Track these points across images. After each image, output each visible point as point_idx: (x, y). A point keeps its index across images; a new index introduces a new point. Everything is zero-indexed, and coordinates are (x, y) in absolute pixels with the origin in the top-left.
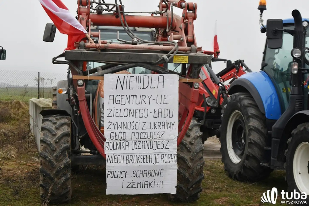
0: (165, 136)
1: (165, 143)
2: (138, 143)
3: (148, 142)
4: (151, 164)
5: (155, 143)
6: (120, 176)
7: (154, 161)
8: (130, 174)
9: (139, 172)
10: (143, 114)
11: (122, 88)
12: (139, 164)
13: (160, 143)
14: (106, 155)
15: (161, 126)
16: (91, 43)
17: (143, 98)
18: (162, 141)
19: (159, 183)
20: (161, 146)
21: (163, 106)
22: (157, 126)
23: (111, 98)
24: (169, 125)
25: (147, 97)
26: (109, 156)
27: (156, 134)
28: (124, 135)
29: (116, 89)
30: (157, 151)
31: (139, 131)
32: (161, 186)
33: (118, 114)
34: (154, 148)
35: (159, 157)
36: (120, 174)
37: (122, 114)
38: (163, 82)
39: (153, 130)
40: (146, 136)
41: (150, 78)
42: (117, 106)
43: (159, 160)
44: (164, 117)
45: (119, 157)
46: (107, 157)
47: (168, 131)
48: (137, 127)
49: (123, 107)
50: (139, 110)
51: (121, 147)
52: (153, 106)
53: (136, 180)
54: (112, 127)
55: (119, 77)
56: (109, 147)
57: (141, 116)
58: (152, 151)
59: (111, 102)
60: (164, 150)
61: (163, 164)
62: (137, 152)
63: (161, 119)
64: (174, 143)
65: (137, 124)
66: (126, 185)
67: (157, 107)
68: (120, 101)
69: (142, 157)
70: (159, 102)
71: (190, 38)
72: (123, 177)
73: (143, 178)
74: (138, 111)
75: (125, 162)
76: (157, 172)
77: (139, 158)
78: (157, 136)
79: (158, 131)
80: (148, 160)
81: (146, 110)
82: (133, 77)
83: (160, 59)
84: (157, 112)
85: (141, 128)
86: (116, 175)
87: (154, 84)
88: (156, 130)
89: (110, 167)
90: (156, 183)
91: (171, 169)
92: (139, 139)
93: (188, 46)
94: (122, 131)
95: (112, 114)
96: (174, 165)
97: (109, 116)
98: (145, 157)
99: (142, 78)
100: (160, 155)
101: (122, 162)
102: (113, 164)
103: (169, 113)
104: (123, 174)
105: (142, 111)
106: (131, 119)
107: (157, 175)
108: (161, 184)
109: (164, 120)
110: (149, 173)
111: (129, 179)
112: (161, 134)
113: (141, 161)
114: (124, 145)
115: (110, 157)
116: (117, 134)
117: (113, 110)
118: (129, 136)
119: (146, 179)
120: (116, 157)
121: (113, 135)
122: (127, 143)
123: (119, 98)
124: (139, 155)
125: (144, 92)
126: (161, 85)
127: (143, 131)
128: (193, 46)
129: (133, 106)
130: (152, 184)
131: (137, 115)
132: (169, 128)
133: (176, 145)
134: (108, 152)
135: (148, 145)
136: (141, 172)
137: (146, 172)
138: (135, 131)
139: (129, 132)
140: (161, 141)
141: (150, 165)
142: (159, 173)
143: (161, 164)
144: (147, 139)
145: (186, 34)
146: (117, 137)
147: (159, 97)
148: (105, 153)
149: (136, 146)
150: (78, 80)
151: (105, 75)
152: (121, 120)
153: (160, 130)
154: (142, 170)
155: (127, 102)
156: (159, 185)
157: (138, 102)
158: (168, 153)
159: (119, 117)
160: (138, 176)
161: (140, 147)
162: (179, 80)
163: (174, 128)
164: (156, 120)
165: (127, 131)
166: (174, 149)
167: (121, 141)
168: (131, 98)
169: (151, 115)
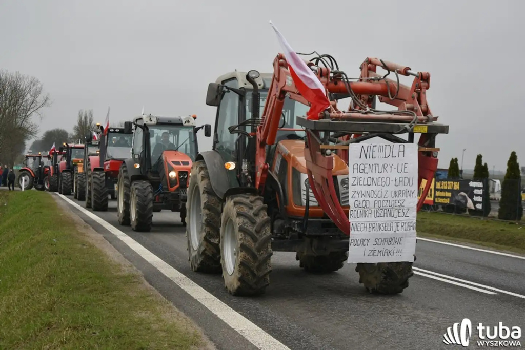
0: (406, 204)
1: (405, 211)
2: (380, 211)
3: (389, 210)
4: (392, 232)
5: (396, 211)
7: (394, 229)
8: (372, 242)
9: (380, 240)
10: (385, 183)
11: (366, 157)
12: (381, 232)
13: (400, 211)
14: (350, 223)
15: (401, 195)
16: (334, 113)
17: (385, 167)
20: (401, 214)
21: (403, 175)
22: (397, 194)
23: (356, 167)
24: (409, 193)
25: (388, 166)
27: (397, 202)
28: (368, 203)
29: (360, 158)
30: (398, 219)
31: (381, 199)
32: (400, 254)
33: (362, 183)
34: (395, 216)
35: (400, 225)
36: (363, 241)
37: (365, 183)
38: (404, 151)
39: (394, 199)
40: (388, 205)
41: (392, 147)
42: (360, 175)
43: (399, 228)
44: (405, 185)
45: (363, 225)
46: (351, 224)
47: (408, 199)
48: (380, 196)
49: (366, 176)
50: (381, 179)
51: (364, 215)
52: (394, 175)
53: (377, 248)
54: (356, 195)
55: (362, 146)
56: (353, 215)
57: (383, 184)
58: (393, 219)
59: (356, 170)
60: (404, 218)
61: (403, 231)
62: (380, 220)
63: (401, 188)
64: (413, 211)
65: (380, 192)
66: (367, 253)
67: (398, 176)
68: (364, 170)
69: (384, 225)
70: (400, 171)
71: (423, 108)
72: (364, 245)
73: (384, 246)
74: (380, 180)
75: (368, 230)
76: (397, 240)
77: (381, 226)
78: (398, 204)
79: (398, 199)
80: (389, 227)
81: (388, 179)
82: (376, 146)
83: (402, 129)
84: (398, 180)
85: (383, 196)
86: (359, 243)
87: (396, 153)
88: (397, 198)
89: (353, 234)
90: (395, 251)
91: (410, 237)
92: (382, 207)
93: (424, 116)
94: (366, 199)
95: (356, 183)
96: (414, 233)
97: (354, 184)
98: (387, 224)
99: (384, 147)
100: (401, 223)
101: (365, 230)
102: (356, 232)
103: (409, 182)
104: (366, 242)
105: (384, 180)
106: (373, 187)
107: (396, 243)
108: (400, 252)
109: (405, 188)
110: (390, 241)
111: (370, 247)
112: (401, 202)
113: (382, 229)
114: (367, 213)
115: (354, 225)
116: (361, 202)
117: (357, 179)
118: (372, 205)
119: (387, 247)
120: (359, 225)
121: (357, 203)
122: (370, 211)
123: (362, 167)
124: (381, 223)
125: (386, 161)
126: (401, 153)
127: (385, 199)
128: (429, 115)
129: (375, 175)
130: (392, 253)
131: (380, 183)
132: (409, 197)
133: (416, 212)
134: (352, 220)
135: (389, 213)
136: (383, 240)
137: (387, 240)
138: (377, 199)
139: (372, 200)
140: (401, 209)
142: (398, 242)
143: (401, 231)
144: (389, 207)
145: (420, 103)
146: (361, 206)
147: (400, 166)
149: (378, 214)
150: (326, 149)
151: (350, 144)
152: (364, 189)
153: (400, 198)
154: (383, 237)
155: (370, 171)
156: (398, 253)
157: (380, 171)
158: (407, 221)
159: (363, 186)
160: (379, 243)
161: (382, 215)
162: (418, 150)
163: (414, 197)
164: (397, 189)
165: (370, 199)
166: (414, 217)
167: (365, 209)
168: (374, 166)
169: (392, 184)
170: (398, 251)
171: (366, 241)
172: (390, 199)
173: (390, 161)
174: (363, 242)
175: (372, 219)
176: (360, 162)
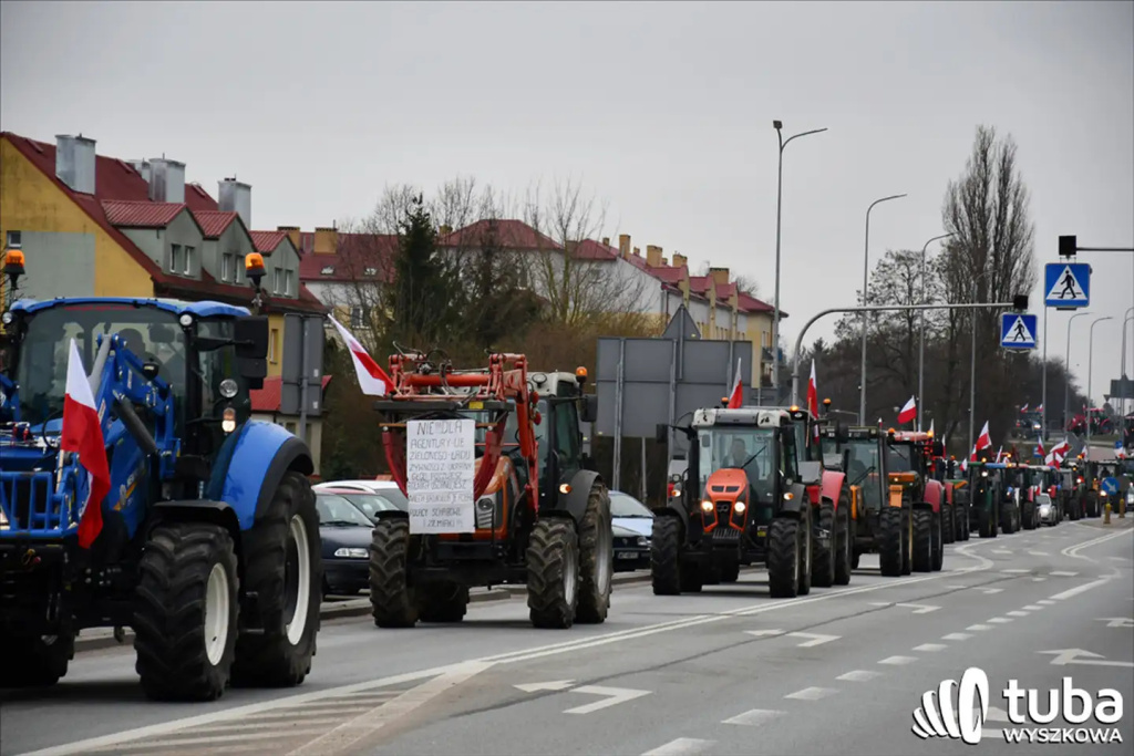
0: (463, 477)
1: (462, 483)
2: (437, 483)
3: (446, 481)
4: (450, 503)
5: (453, 483)
7: (452, 499)
8: (430, 512)
9: (438, 511)
10: (442, 456)
11: (424, 433)
12: (438, 503)
13: (457, 482)
15: (458, 467)
17: (442, 442)
18: (459, 481)
19: (458, 522)
20: (458, 485)
21: (459, 449)
22: (454, 467)
23: (414, 442)
24: (467, 466)
25: (446, 440)
27: (454, 474)
28: (425, 476)
29: (418, 434)
30: (455, 490)
31: (438, 472)
32: (460, 525)
33: (420, 457)
34: (452, 487)
35: (457, 496)
37: (423, 457)
38: (461, 427)
39: (451, 471)
40: (445, 477)
41: (449, 424)
42: (419, 450)
43: (457, 499)
44: (462, 458)
45: (420, 496)
46: (409, 496)
47: (464, 471)
48: (437, 469)
49: (424, 451)
51: (422, 487)
52: (451, 449)
53: (436, 518)
54: (414, 468)
55: (420, 423)
57: (440, 458)
58: (450, 490)
59: (414, 446)
60: (461, 489)
61: (461, 502)
62: (437, 491)
63: (458, 461)
64: (471, 483)
65: (437, 466)
66: (427, 524)
67: (455, 450)
68: (422, 445)
69: (441, 496)
70: (457, 445)
72: (423, 516)
73: (443, 517)
74: (437, 454)
75: (425, 501)
77: (439, 497)
78: (455, 477)
79: (455, 471)
80: (447, 498)
81: (445, 453)
82: (433, 423)
84: (455, 454)
85: (440, 469)
86: (417, 514)
87: (453, 429)
88: (453, 471)
89: (411, 505)
90: (455, 522)
91: (468, 507)
92: (439, 479)
94: (423, 472)
96: (471, 504)
97: (413, 458)
98: (444, 496)
99: (441, 423)
100: (458, 494)
101: (423, 501)
102: (414, 503)
103: (466, 455)
104: (424, 513)
105: (441, 454)
106: (431, 461)
107: (455, 514)
108: (460, 522)
109: (461, 461)
110: (449, 511)
111: (429, 517)
112: (458, 474)
113: (440, 500)
114: (425, 485)
115: (413, 496)
116: (419, 475)
117: (415, 453)
118: (429, 478)
119: (445, 517)
120: (417, 496)
121: (415, 475)
122: (427, 482)
123: (420, 442)
124: (438, 494)
125: (443, 436)
126: (458, 429)
127: (442, 472)
129: (433, 450)
130: (451, 524)
131: (437, 457)
132: (466, 469)
135: (445, 485)
136: (441, 510)
137: (445, 510)
138: (434, 472)
139: (429, 472)
141: (448, 503)
142: (457, 512)
143: (458, 502)
144: (446, 479)
146: (418, 478)
147: (457, 441)
149: (435, 485)
150: (383, 427)
151: (408, 422)
152: (422, 462)
153: (457, 471)
154: (441, 508)
155: (428, 446)
156: (458, 524)
157: (437, 446)
158: (465, 492)
159: (420, 460)
160: (438, 514)
161: (439, 486)
162: (476, 424)
163: (470, 470)
164: (454, 462)
165: (427, 472)
166: (470, 489)
167: (422, 481)
168: (432, 442)
169: (449, 457)
171: (424, 511)
172: (446, 471)
173: (447, 436)
174: (421, 513)
175: (430, 490)
176: (417, 438)
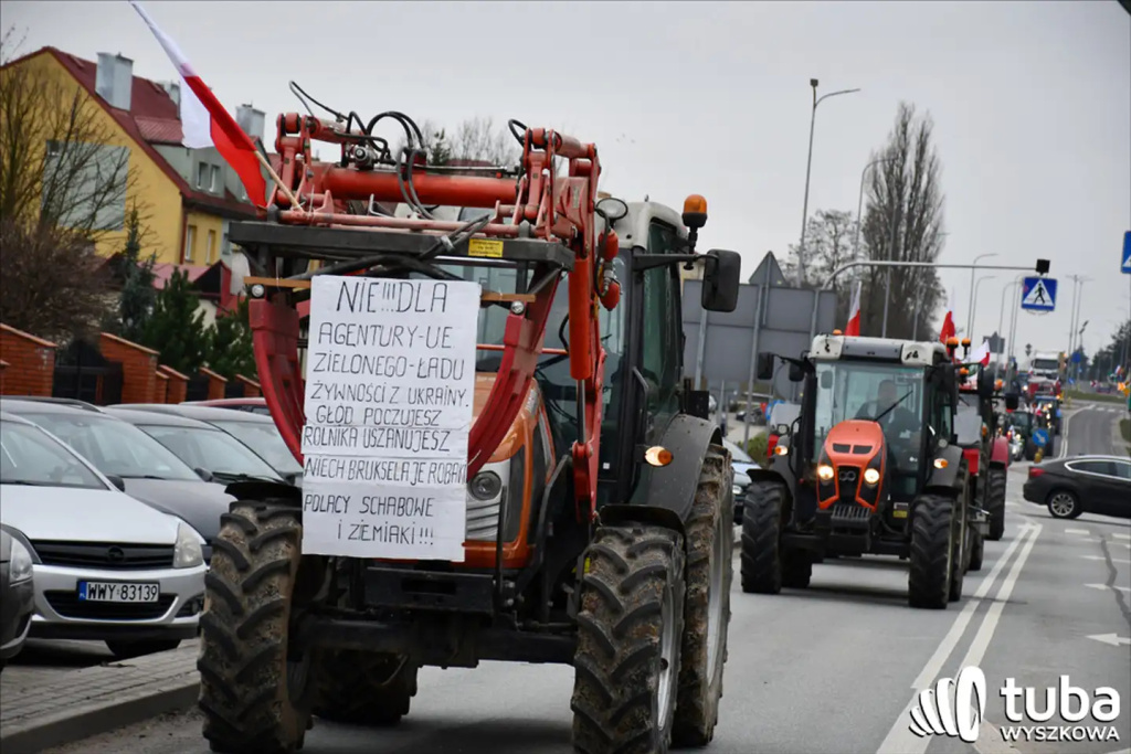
0: (443, 422)
1: (440, 436)
2: (378, 434)
3: (401, 431)
4: (405, 484)
5: (416, 436)
6: (335, 507)
7: (412, 476)
8: (356, 505)
9: (376, 502)
10: (395, 369)
11: (352, 309)
12: (376, 482)
13: (428, 435)
14: (303, 455)
15: (434, 398)
16: (295, 210)
17: (396, 332)
18: (432, 431)
19: (424, 534)
20: (430, 443)
21: (439, 352)
22: (424, 396)
23: (326, 329)
24: (451, 397)
25: (406, 330)
26: (310, 460)
27: (421, 414)
28: (349, 414)
29: (338, 309)
30: (422, 453)
31: (386, 405)
32: (429, 539)
33: (338, 367)
34: (415, 447)
35: (426, 468)
36: (333, 501)
37: (347, 367)
38: (444, 299)
39: (416, 407)
40: (398, 419)
41: (416, 288)
42: (336, 349)
43: (424, 476)
44: (442, 377)
45: (334, 464)
46: (306, 460)
47: (448, 410)
48: (379, 398)
49: (351, 351)
50: (384, 359)
51: (339, 440)
52: (418, 352)
54: (323, 393)
55: (344, 283)
57: (390, 372)
58: (410, 453)
59: (325, 338)
60: (436, 453)
61: (434, 485)
62: (376, 454)
63: (434, 382)
64: (461, 439)
65: (380, 391)
66: (345, 534)
67: (427, 354)
68: (346, 338)
69: (386, 466)
70: (432, 343)
72: (338, 512)
73: (386, 518)
74: (382, 361)
75: (346, 475)
76: (420, 505)
77: (380, 469)
78: (422, 420)
79: (425, 407)
80: (399, 473)
81: (402, 360)
82: (377, 284)
83: (435, 245)
84: (427, 365)
85: (387, 399)
86: (324, 506)
87: (425, 302)
88: (421, 406)
89: (311, 484)
90: (417, 532)
91: (452, 499)
92: (382, 424)
94: (345, 403)
95: (324, 365)
96: (458, 489)
97: (320, 368)
98: (393, 466)
99: (398, 287)
100: (428, 464)
101: (339, 475)
102: (318, 479)
103: (452, 370)
104: (341, 505)
105: (392, 362)
106: (366, 378)
107: (418, 513)
108: (429, 534)
109: (443, 383)
110: (401, 505)
111: (353, 516)
112: (432, 415)
113: (382, 475)
114: (347, 435)
115: (313, 462)
116: (333, 410)
117: (328, 356)
118: (358, 418)
119: (392, 519)
120: (326, 463)
121: (324, 412)
122: (354, 431)
123: (342, 330)
124: (376, 460)
125: (400, 319)
126: (438, 304)
127: (391, 407)
128: (524, 223)
129: (372, 350)
130: (408, 535)
131: (381, 370)
132: (451, 403)
133: (466, 441)
134: (308, 450)
135: (399, 438)
136: (382, 502)
137: (392, 502)
138: (373, 405)
139: (359, 407)
141: (400, 487)
142: (423, 508)
143: (428, 484)
144: (400, 425)
146: (332, 418)
147: (434, 332)
148: (302, 452)
149: (372, 439)
150: (252, 285)
151: (314, 278)
152: (343, 380)
153: (430, 406)
154: (383, 496)
155: (361, 341)
156: (424, 539)
157: (385, 342)
158: (446, 462)
159: (340, 373)
160: (375, 509)
161: (383, 442)
162: (482, 296)
163: (464, 404)
164: (422, 384)
165: (355, 404)
166: (461, 451)
167: (342, 427)
168: (371, 331)
169: (412, 372)
170: (424, 533)
171: (341, 501)
172: (405, 407)
173: (410, 319)
174: (334, 504)
175: (359, 449)
176: (336, 318)
